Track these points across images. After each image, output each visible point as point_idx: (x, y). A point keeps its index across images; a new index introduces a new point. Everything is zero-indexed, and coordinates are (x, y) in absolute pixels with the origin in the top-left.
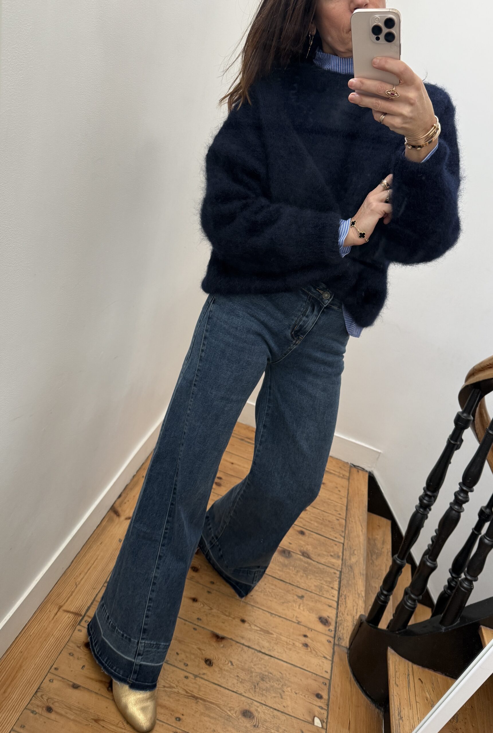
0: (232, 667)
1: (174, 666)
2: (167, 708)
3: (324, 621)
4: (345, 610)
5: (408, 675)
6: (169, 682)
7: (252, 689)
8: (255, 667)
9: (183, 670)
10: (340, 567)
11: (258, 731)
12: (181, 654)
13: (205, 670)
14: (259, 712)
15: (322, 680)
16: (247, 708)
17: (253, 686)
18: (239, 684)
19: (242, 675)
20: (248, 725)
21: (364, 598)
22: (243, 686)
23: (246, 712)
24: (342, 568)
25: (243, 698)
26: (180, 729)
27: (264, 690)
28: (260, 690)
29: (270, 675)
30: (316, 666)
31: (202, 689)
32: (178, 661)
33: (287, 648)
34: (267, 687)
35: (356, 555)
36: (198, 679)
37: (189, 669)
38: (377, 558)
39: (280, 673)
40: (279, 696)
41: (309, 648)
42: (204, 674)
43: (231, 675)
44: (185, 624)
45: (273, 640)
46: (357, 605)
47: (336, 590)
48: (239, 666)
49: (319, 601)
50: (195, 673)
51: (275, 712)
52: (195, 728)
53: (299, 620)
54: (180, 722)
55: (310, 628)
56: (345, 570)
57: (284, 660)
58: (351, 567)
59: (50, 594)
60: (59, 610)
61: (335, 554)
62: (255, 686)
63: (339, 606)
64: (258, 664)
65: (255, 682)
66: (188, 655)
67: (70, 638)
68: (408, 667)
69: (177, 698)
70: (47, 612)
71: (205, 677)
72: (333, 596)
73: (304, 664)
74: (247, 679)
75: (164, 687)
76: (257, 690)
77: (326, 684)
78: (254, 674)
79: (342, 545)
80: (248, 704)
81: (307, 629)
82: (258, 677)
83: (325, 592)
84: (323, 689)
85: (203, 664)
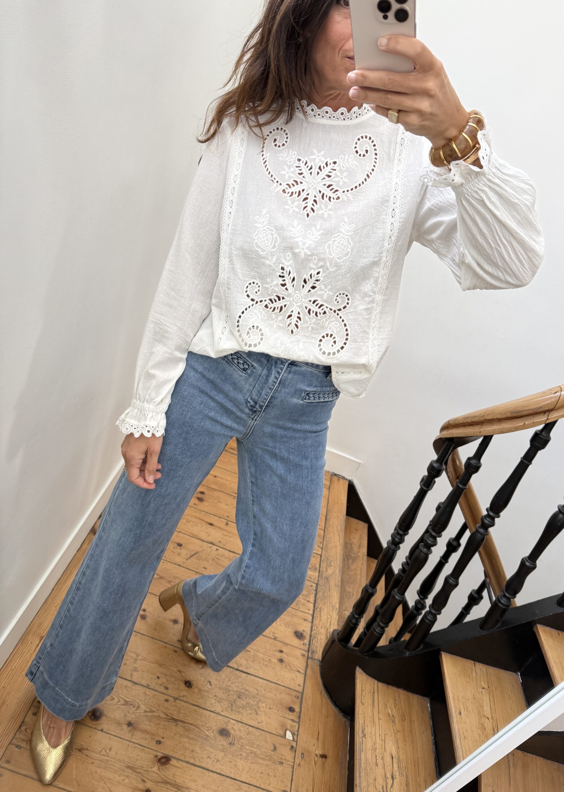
0: (210, 687)
1: (155, 690)
2: (148, 733)
3: (299, 635)
4: (319, 623)
5: (374, 693)
6: (150, 707)
7: (229, 707)
8: (232, 685)
9: (163, 693)
10: (317, 579)
11: (234, 748)
12: (162, 677)
13: (184, 691)
14: (235, 730)
15: (295, 693)
16: (224, 726)
17: (230, 705)
18: (217, 704)
19: (220, 694)
20: (225, 744)
21: (338, 610)
22: (221, 706)
23: (223, 730)
24: (318, 581)
25: (221, 717)
26: (160, 752)
27: (240, 707)
28: (236, 708)
29: (246, 692)
30: (290, 680)
31: (182, 711)
32: (159, 686)
33: (263, 664)
34: (243, 705)
35: (332, 566)
36: (177, 701)
37: (170, 692)
38: (353, 563)
39: (257, 690)
40: (255, 712)
41: (284, 663)
42: (184, 696)
43: (210, 696)
44: (166, 647)
45: (250, 657)
46: (331, 617)
47: (312, 603)
48: (218, 685)
49: (296, 616)
50: (175, 696)
51: (250, 728)
52: (175, 750)
53: (276, 635)
54: (161, 745)
55: (287, 644)
56: (321, 582)
57: (260, 676)
58: (327, 579)
59: (31, 625)
61: (312, 567)
62: (232, 705)
63: (314, 620)
64: (236, 682)
65: (232, 700)
66: (168, 678)
68: (374, 685)
69: (158, 722)
70: (28, 644)
71: (184, 699)
72: (309, 610)
73: (279, 679)
74: (224, 698)
75: (146, 711)
76: (233, 708)
77: (298, 697)
78: (231, 693)
79: (319, 556)
80: (225, 723)
81: (282, 644)
82: (235, 695)
83: (301, 606)
84: (295, 703)
85: (183, 686)
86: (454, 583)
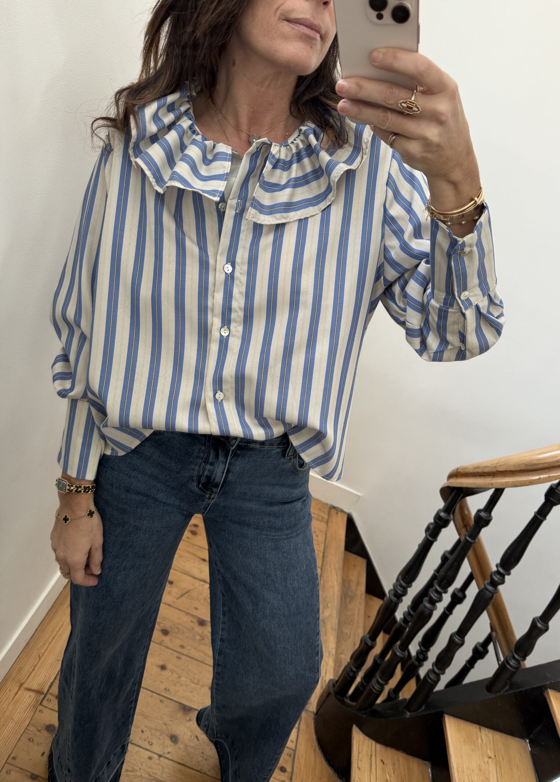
0: (198, 742)
1: (138, 746)
5: (371, 756)
6: (133, 765)
9: (147, 750)
12: (146, 731)
18: (204, 761)
19: (207, 751)
21: (335, 656)
22: (208, 763)
31: (166, 770)
32: (143, 741)
36: (161, 758)
37: (154, 748)
42: (169, 753)
43: (196, 752)
44: (150, 695)
50: (160, 753)
58: (324, 622)
59: (11, 670)
60: (19, 689)
66: (153, 731)
67: (30, 721)
68: (372, 746)
70: (7, 692)
71: (169, 756)
74: (212, 756)
77: (290, 755)
84: (287, 762)
85: (168, 742)
86: (459, 642)
